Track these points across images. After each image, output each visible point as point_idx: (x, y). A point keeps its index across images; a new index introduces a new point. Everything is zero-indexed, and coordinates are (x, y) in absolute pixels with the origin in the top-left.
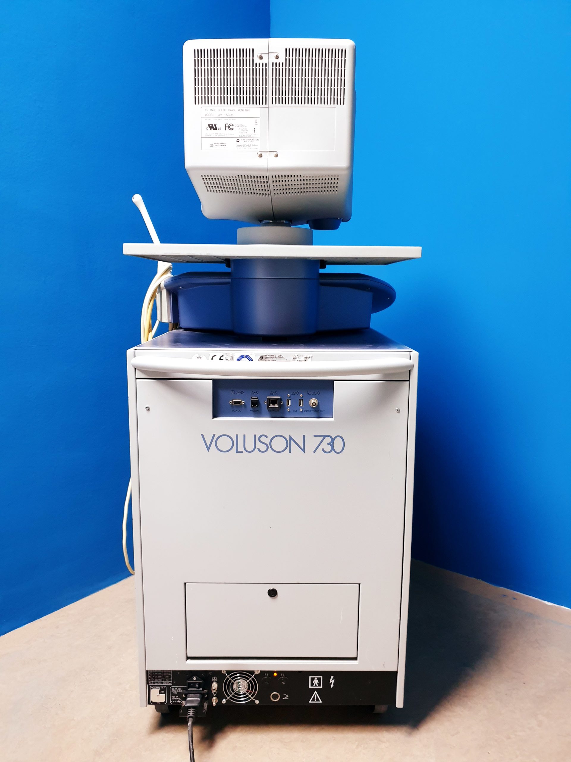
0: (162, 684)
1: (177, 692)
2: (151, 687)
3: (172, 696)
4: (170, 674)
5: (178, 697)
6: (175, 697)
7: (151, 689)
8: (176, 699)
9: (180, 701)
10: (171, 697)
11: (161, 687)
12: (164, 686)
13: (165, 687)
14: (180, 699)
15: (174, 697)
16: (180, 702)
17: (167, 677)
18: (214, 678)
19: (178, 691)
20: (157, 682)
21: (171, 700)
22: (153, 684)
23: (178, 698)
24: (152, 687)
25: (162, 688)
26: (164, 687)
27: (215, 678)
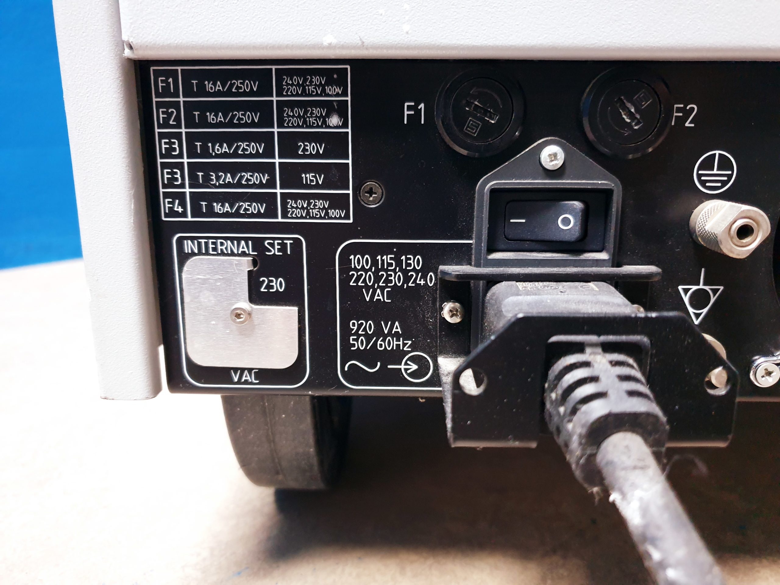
0: (271, 212)
1: (395, 292)
2: (180, 241)
3: (353, 325)
4: (334, 120)
5: (397, 328)
6: (379, 332)
7: (184, 257)
8: (382, 345)
9: (414, 367)
10: (346, 332)
11: (258, 244)
12: (289, 238)
13: (297, 243)
14: (414, 348)
15: (369, 325)
16: (413, 375)
17: (311, 148)
18: (708, 164)
19: (397, 279)
20: (232, 199)
21: (348, 355)
22: (196, 212)
23: (397, 336)
24: (189, 246)
25: (275, 251)
26: (283, 247)
27: (725, 164)
